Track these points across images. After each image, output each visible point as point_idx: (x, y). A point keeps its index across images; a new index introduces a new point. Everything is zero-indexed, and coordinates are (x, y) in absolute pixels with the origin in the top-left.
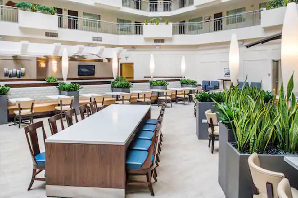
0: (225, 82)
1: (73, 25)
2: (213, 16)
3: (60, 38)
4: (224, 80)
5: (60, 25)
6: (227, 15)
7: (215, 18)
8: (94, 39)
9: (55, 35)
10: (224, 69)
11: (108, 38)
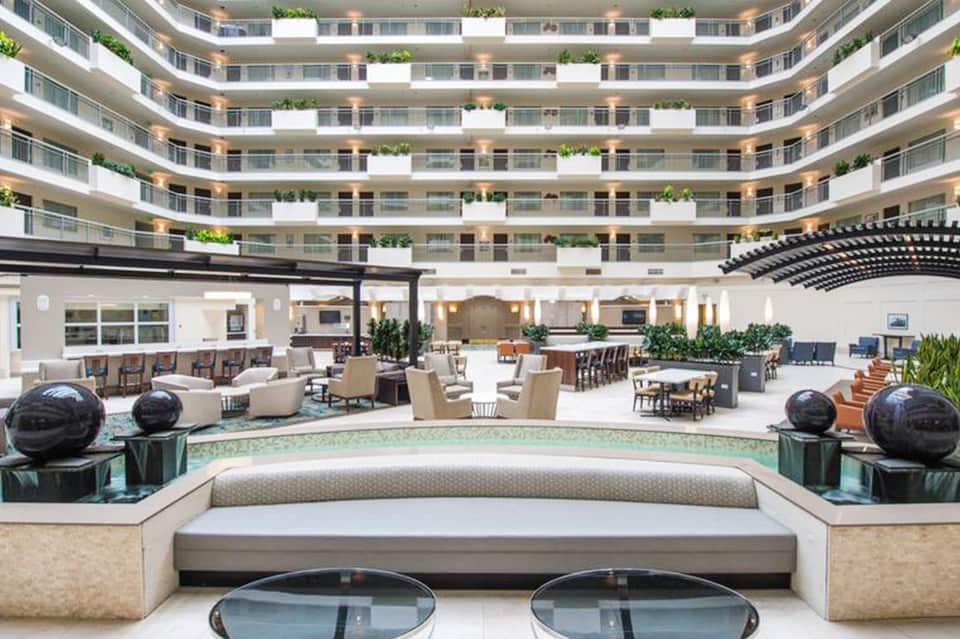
0: (888, 340)
1: (624, 256)
2: (881, 215)
3: (603, 275)
4: (886, 337)
5: (605, 257)
6: (909, 212)
7: (885, 218)
8: (651, 272)
9: (597, 272)
10: (889, 315)
11: (672, 269)
